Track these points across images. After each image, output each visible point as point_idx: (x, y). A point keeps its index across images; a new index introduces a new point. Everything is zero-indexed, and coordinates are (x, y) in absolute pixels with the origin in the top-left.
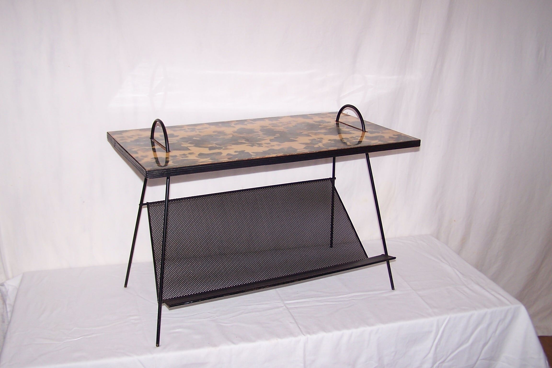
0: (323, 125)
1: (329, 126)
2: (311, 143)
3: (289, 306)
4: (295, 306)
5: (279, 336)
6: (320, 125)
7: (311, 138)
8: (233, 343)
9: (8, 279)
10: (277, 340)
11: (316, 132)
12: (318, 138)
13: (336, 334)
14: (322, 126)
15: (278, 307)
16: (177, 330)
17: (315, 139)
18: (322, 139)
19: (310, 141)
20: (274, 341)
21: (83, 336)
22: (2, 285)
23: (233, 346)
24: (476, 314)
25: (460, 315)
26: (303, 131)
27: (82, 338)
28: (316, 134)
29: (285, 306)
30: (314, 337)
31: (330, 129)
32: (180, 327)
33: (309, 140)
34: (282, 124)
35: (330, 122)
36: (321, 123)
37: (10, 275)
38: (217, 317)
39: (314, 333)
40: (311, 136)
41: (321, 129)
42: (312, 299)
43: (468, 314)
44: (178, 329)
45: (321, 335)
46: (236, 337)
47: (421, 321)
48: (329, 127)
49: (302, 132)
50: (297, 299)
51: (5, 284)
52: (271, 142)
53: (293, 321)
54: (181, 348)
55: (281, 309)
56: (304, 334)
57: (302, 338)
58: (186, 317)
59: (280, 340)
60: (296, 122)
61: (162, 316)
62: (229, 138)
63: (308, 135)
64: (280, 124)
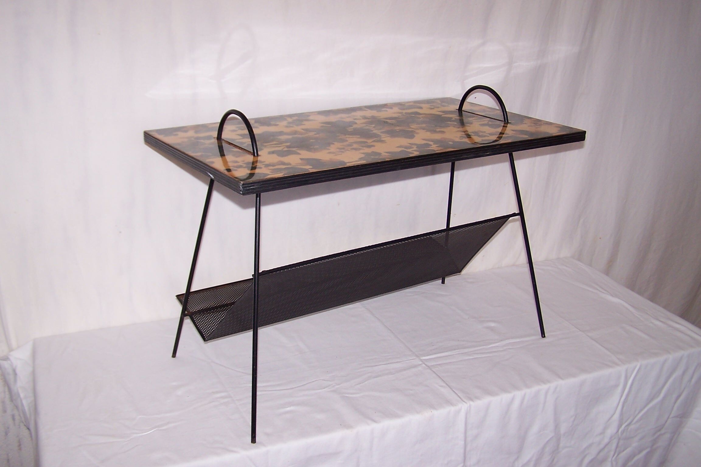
0: (284, 147)
1: (273, 146)
2: (302, 121)
3: (429, 364)
4: (438, 363)
5: (432, 407)
6: (288, 147)
7: (303, 127)
8: (375, 421)
9: (11, 350)
10: (431, 412)
11: (296, 136)
12: (292, 127)
13: (505, 397)
14: (284, 145)
15: (415, 366)
16: (288, 409)
17: (297, 125)
18: (287, 127)
19: (303, 123)
20: (428, 414)
21: (156, 428)
22: (6, 358)
23: (374, 425)
24: (671, 357)
25: (652, 360)
26: (315, 136)
27: (154, 431)
28: (295, 132)
29: (425, 364)
30: (478, 403)
31: (272, 141)
32: (291, 404)
33: (305, 125)
34: (353, 147)
35: (270, 153)
36: (286, 150)
37: (14, 344)
38: (337, 385)
39: (478, 398)
40: (303, 129)
41: (286, 141)
42: (456, 352)
43: (661, 359)
44: (289, 407)
45: (487, 399)
46: (375, 412)
47: (606, 372)
48: (273, 144)
49: (315, 134)
50: (436, 354)
51: (11, 358)
52: (354, 121)
53: (444, 385)
54: (304, 434)
55: (420, 368)
56: (465, 401)
57: (463, 407)
58: (293, 388)
59: (435, 413)
60: (330, 151)
61: (258, 389)
62: (412, 124)
63: (307, 130)
64: (355, 146)
